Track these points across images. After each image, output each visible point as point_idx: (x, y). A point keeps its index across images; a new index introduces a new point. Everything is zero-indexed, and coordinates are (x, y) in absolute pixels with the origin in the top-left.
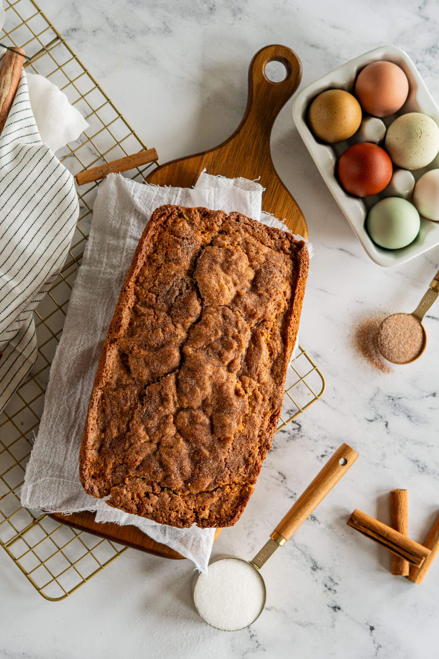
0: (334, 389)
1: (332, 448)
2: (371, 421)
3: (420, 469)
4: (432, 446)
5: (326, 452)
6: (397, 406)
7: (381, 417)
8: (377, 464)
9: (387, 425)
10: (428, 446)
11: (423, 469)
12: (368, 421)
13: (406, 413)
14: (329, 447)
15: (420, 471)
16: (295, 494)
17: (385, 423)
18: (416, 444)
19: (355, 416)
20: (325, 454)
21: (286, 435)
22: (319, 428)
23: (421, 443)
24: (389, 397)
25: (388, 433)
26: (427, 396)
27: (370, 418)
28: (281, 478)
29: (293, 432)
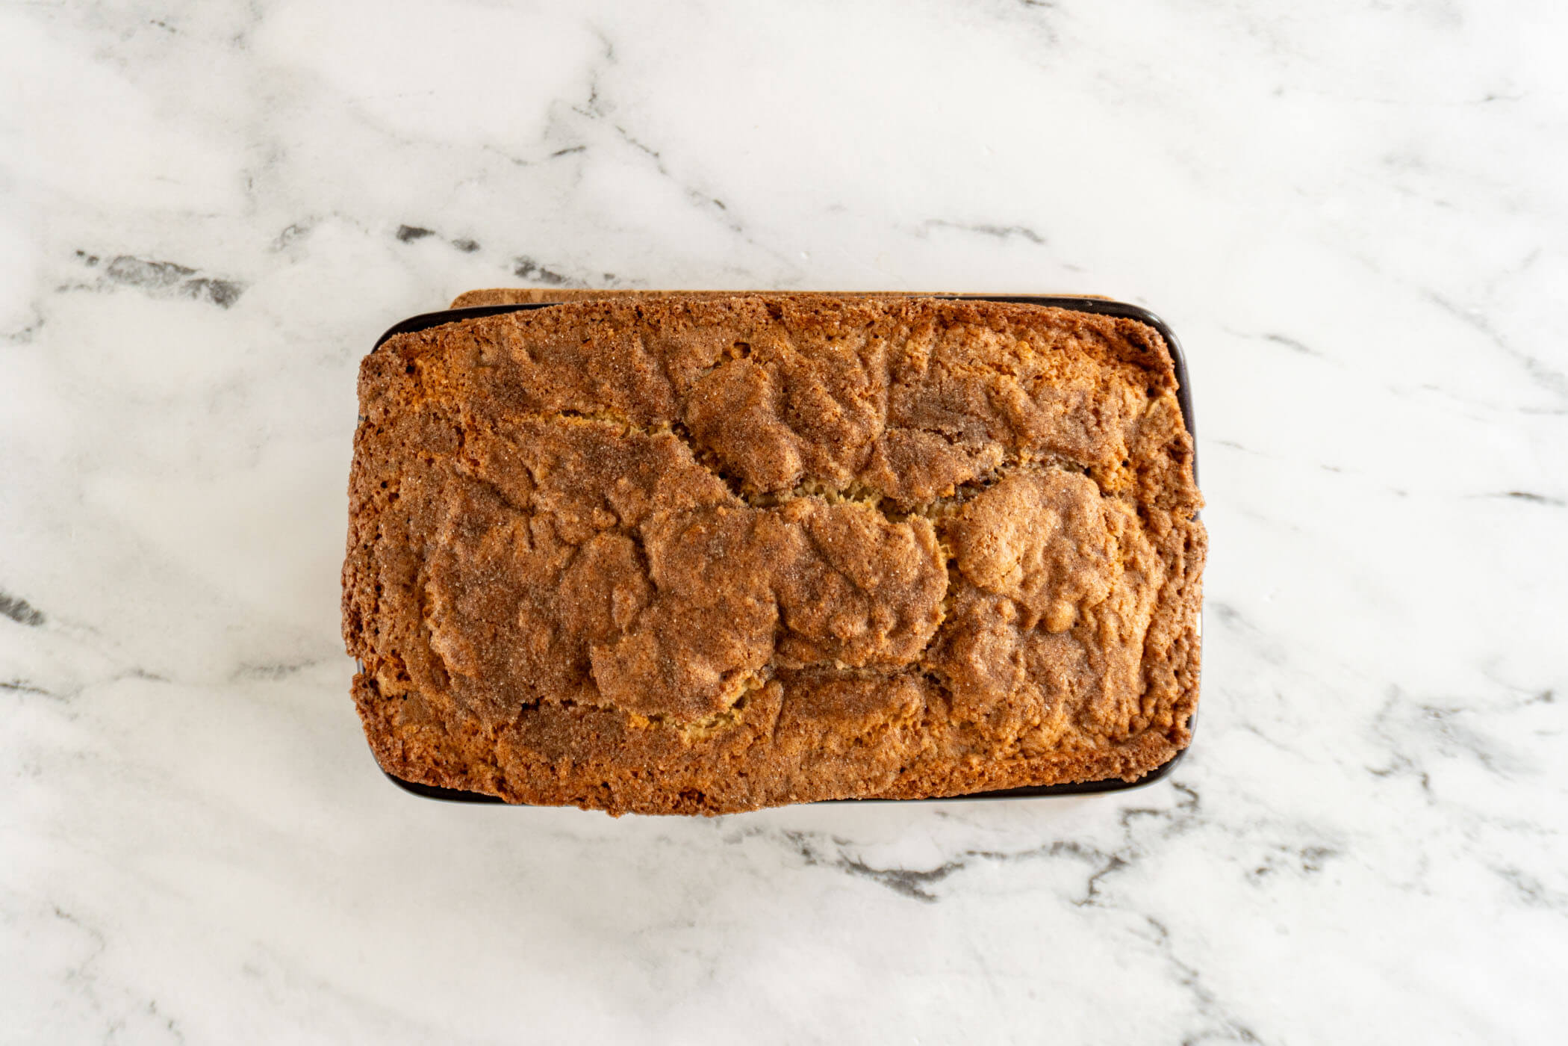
0: (1280, 697)
1: (1284, 849)
2: (1381, 774)
3: (1527, 895)
4: (1553, 832)
5: (1268, 859)
6: (1450, 731)
7: (1409, 762)
8: (1407, 887)
9: (1425, 783)
10: (1542, 832)
11: (1532, 892)
12: (1373, 776)
13: (1475, 750)
14: (1273, 846)
15: (1524, 900)
16: (1195, 974)
17: (1421, 779)
18: (1507, 828)
19: (1339, 762)
20: (1264, 864)
21: (1160, 822)
22: (1247, 798)
23: (1523, 826)
24: (1426, 708)
25: (1431, 803)
26: (1529, 702)
27: (1379, 766)
28: (1155, 934)
29: (1177, 813)
